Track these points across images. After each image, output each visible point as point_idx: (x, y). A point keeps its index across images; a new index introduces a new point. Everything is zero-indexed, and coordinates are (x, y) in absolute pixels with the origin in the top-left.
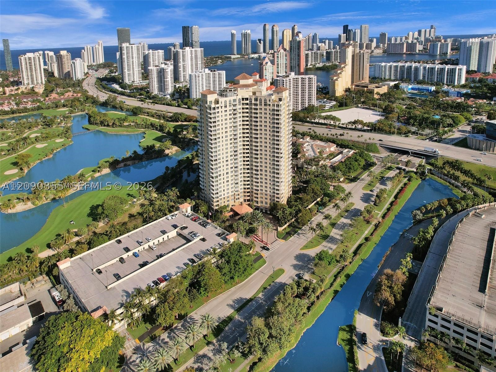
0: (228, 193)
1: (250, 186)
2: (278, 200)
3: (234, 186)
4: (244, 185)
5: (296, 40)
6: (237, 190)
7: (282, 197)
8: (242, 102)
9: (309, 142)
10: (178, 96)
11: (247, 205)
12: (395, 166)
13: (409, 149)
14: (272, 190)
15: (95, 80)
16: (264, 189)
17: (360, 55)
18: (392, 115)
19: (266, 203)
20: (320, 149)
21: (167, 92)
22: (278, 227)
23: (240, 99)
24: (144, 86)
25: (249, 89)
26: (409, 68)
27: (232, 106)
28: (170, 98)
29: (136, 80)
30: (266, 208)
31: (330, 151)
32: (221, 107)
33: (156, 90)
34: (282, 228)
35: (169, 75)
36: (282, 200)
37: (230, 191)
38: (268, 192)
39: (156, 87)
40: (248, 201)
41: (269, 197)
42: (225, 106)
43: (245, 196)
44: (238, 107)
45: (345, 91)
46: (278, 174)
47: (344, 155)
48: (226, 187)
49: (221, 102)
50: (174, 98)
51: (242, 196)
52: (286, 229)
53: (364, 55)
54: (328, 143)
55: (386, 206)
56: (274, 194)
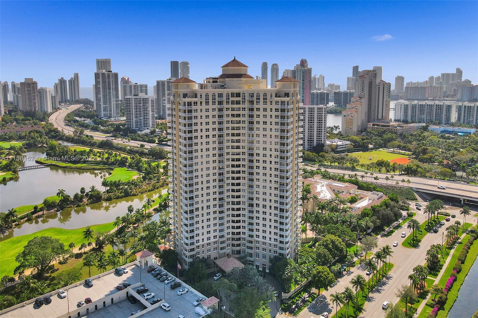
0: (209, 239)
1: (241, 230)
2: (281, 252)
3: (218, 227)
4: (233, 227)
5: (300, 70)
6: (222, 234)
7: (288, 249)
8: (231, 99)
9: (321, 183)
10: (159, 133)
11: (236, 258)
12: (443, 217)
13: (460, 195)
14: (273, 236)
15: (65, 114)
16: (261, 234)
17: (379, 88)
18: (427, 157)
19: (264, 257)
20: (336, 191)
21: (147, 128)
22: (283, 293)
23: (228, 95)
24: (122, 122)
25: (241, 80)
26: (438, 108)
27: (217, 103)
28: (150, 134)
29: (113, 116)
30: (263, 265)
31: (350, 194)
32: (201, 102)
33: (134, 125)
34: (288, 295)
35: (150, 106)
36: (287, 251)
37: (212, 235)
38: (268, 239)
39: (134, 122)
40: (237, 254)
41: (267, 247)
42: (206, 102)
43: (233, 245)
44: (225, 106)
45: (360, 131)
46: (282, 210)
47: (370, 199)
48: (206, 230)
49: (201, 96)
50: (155, 135)
51: (229, 245)
52: (293, 298)
53: (385, 87)
54: (347, 184)
55: (442, 272)
56: (275, 243)
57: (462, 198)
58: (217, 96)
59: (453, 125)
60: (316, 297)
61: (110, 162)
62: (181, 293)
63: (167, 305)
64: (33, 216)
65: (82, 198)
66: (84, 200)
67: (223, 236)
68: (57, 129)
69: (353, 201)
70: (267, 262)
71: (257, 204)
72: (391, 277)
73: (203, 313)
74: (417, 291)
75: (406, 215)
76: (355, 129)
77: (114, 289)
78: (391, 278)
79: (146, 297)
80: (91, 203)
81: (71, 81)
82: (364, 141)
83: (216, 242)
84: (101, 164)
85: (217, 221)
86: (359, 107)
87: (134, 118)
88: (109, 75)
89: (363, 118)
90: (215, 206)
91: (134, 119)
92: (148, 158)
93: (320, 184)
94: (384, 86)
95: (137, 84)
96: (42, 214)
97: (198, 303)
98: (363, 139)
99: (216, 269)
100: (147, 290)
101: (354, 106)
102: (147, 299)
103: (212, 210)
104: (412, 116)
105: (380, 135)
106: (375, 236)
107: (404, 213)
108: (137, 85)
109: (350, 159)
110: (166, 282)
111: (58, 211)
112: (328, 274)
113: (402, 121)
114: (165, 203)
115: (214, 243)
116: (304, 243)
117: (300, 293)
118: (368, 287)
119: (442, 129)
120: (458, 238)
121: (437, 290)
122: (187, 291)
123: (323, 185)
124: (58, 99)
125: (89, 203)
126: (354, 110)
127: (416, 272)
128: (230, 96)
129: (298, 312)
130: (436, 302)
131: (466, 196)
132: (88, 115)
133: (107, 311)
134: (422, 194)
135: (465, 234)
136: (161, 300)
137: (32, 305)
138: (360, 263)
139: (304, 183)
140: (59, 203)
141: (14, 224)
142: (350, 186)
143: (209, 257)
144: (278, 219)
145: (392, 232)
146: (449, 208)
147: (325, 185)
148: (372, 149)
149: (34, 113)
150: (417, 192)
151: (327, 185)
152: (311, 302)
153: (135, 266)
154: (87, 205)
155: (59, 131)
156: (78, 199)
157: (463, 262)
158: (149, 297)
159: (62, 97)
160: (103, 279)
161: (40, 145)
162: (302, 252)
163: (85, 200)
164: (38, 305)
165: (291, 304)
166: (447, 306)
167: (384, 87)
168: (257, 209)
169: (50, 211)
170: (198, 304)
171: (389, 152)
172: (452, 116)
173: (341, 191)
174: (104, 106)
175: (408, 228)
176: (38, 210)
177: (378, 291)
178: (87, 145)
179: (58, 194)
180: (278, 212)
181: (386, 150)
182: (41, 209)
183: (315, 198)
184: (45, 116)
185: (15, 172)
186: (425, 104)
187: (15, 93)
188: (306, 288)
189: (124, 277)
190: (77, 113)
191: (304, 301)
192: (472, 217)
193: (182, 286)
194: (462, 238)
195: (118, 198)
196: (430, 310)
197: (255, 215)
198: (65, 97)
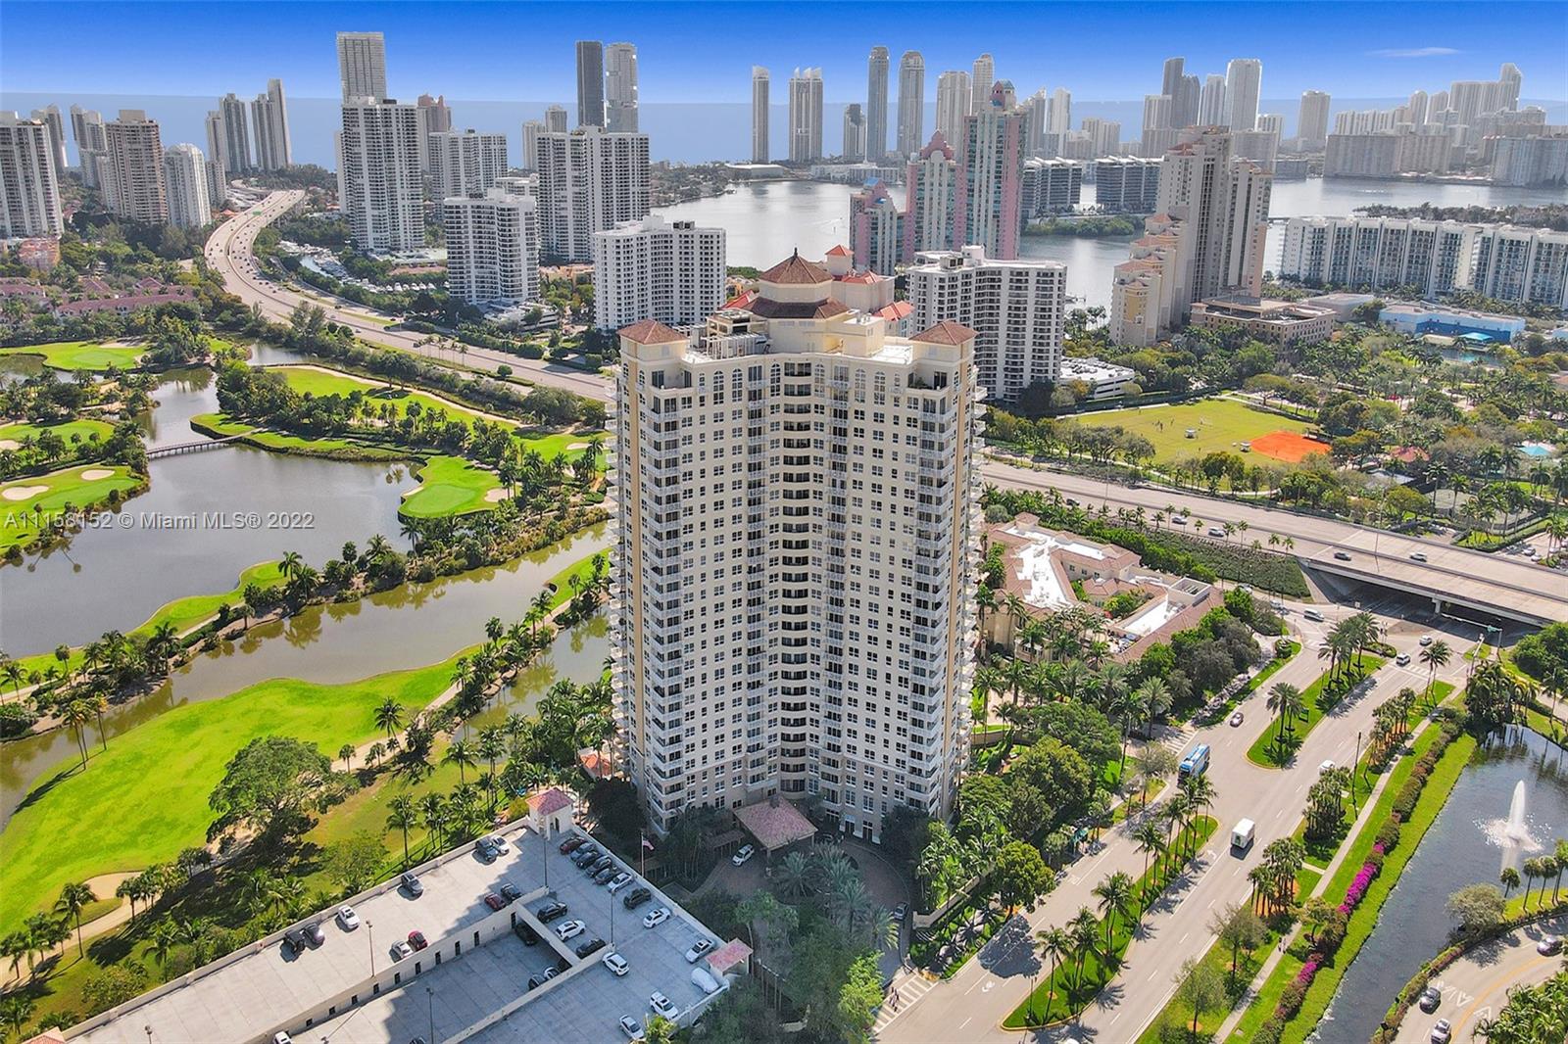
0: (720, 755)
1: (807, 729)
2: (915, 795)
3: (744, 725)
4: (785, 722)
5: (991, 117)
6: (754, 741)
7: (933, 785)
8: (785, 380)
9: (1036, 542)
10: (553, 318)
11: (790, 801)
12: (1375, 659)
13: (1433, 591)
14: (894, 754)
15: (253, 233)
16: (861, 745)
17: (1235, 185)
18: (1358, 441)
19: (869, 802)
20: (1078, 571)
21: (512, 300)
22: (915, 913)
23: (776, 369)
24: (433, 270)
25: (813, 323)
26: (1420, 240)
27: (745, 395)
28: (524, 323)
29: (403, 246)
30: (865, 823)
31: (1117, 581)
32: (702, 399)
33: (474, 288)
34: (929, 920)
35: (523, 232)
36: (931, 795)
37: (728, 745)
38: (879, 758)
39: (473, 279)
40: (795, 790)
41: (879, 781)
42: (716, 395)
43: (785, 768)
44: (769, 400)
45: (1168, 326)
46: (919, 689)
47: (1172, 604)
48: (712, 732)
49: (702, 379)
50: (539, 325)
51: (775, 766)
52: (944, 925)
53: (1252, 183)
54: (1110, 550)
55: (1346, 845)
56: (899, 771)
57: (1436, 599)
58: (745, 377)
59: (1460, 301)
60: (1004, 924)
61: (412, 437)
62: (652, 922)
63: (622, 962)
64: (220, 633)
65: (349, 574)
66: (354, 580)
67: (758, 747)
68: (238, 299)
69: (1124, 609)
70: (876, 816)
71: (850, 665)
72: (1207, 864)
73: (710, 985)
74: (1270, 909)
75: (1272, 649)
76: (1152, 322)
77: (478, 901)
78: (1205, 868)
79: (564, 935)
80: (376, 590)
81: (260, 106)
82: (1177, 370)
83: (740, 762)
84: (387, 442)
85: (744, 709)
86: (1169, 253)
87: (473, 267)
88: (386, 113)
89: (1181, 285)
90: (737, 668)
91: (474, 272)
92: (525, 420)
93: (1033, 546)
94: (1250, 179)
95: (473, 131)
96: (243, 627)
97: (697, 955)
98: (1173, 363)
99: (737, 836)
100: (565, 910)
101: (1152, 247)
102: (566, 940)
103: (729, 679)
104: (1335, 264)
105: (1230, 343)
106: (1176, 722)
107: (1266, 644)
108: (473, 135)
109: (1127, 445)
110: (612, 885)
111: (283, 616)
112: (1037, 868)
113: (1302, 278)
114: (587, 597)
115: (734, 764)
116: (978, 747)
117: (961, 910)
118: (1141, 893)
119: (1423, 315)
120: (1406, 736)
121: (1318, 915)
122: (668, 917)
123: (1042, 552)
124: (223, 167)
125: (368, 591)
126: (1153, 260)
127: (1270, 858)
128: (782, 372)
129: (953, 969)
130: (1314, 942)
131: (1449, 595)
132: (323, 235)
133: (467, 969)
134: (1328, 580)
135: (1427, 721)
136: (601, 944)
137: (276, 950)
138: (1128, 816)
139: (985, 537)
140: (285, 591)
141: (171, 661)
142: (1118, 556)
143: (720, 802)
144: (907, 708)
145: (1225, 710)
146: (1397, 629)
147: (1047, 551)
148: (1200, 393)
149: (159, 229)
150: (1313, 572)
151: (1053, 552)
152: (988, 940)
153: (525, 830)
154: (364, 595)
155: (245, 306)
156: (337, 580)
157: (1405, 819)
158: (570, 934)
159: (233, 159)
160: (446, 872)
161: (193, 361)
162: (972, 788)
163: (358, 580)
164: (292, 949)
165: (934, 945)
166: (1341, 957)
167: (1250, 185)
168: (853, 678)
169: (264, 619)
170: (697, 960)
171: (1248, 407)
172: (1460, 267)
173: (1091, 572)
174: (376, 212)
175: (1268, 707)
176: (231, 615)
177: (1168, 907)
178: (337, 360)
179: (283, 566)
180: (907, 692)
181: (1242, 397)
182: (240, 614)
183: (1015, 603)
184: (193, 242)
185: (139, 468)
186: (1378, 227)
187: (83, 145)
188: (977, 898)
189: (501, 865)
190: (291, 226)
191: (971, 935)
192: (1458, 660)
193: (654, 900)
194: (1416, 736)
195: (450, 572)
196: (1296, 968)
197: (845, 693)
198: (242, 158)
